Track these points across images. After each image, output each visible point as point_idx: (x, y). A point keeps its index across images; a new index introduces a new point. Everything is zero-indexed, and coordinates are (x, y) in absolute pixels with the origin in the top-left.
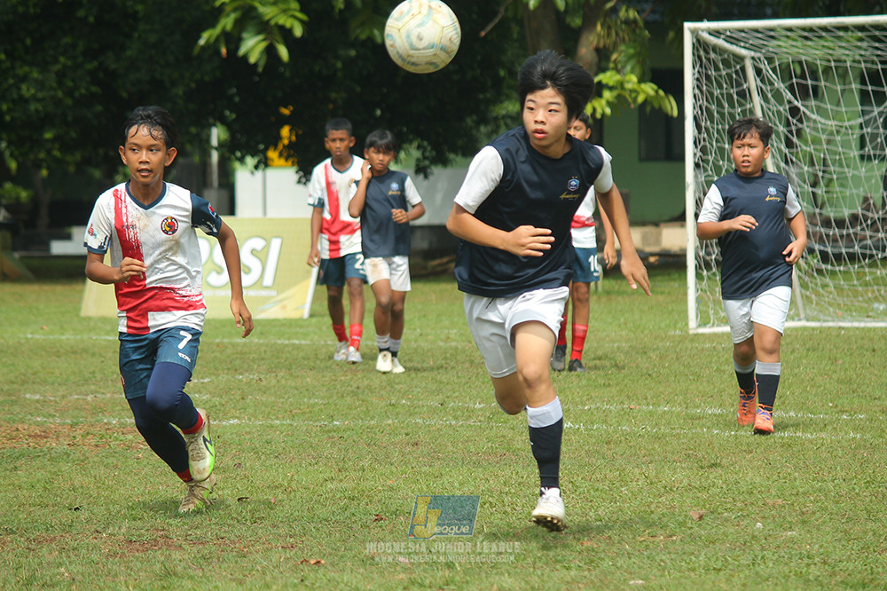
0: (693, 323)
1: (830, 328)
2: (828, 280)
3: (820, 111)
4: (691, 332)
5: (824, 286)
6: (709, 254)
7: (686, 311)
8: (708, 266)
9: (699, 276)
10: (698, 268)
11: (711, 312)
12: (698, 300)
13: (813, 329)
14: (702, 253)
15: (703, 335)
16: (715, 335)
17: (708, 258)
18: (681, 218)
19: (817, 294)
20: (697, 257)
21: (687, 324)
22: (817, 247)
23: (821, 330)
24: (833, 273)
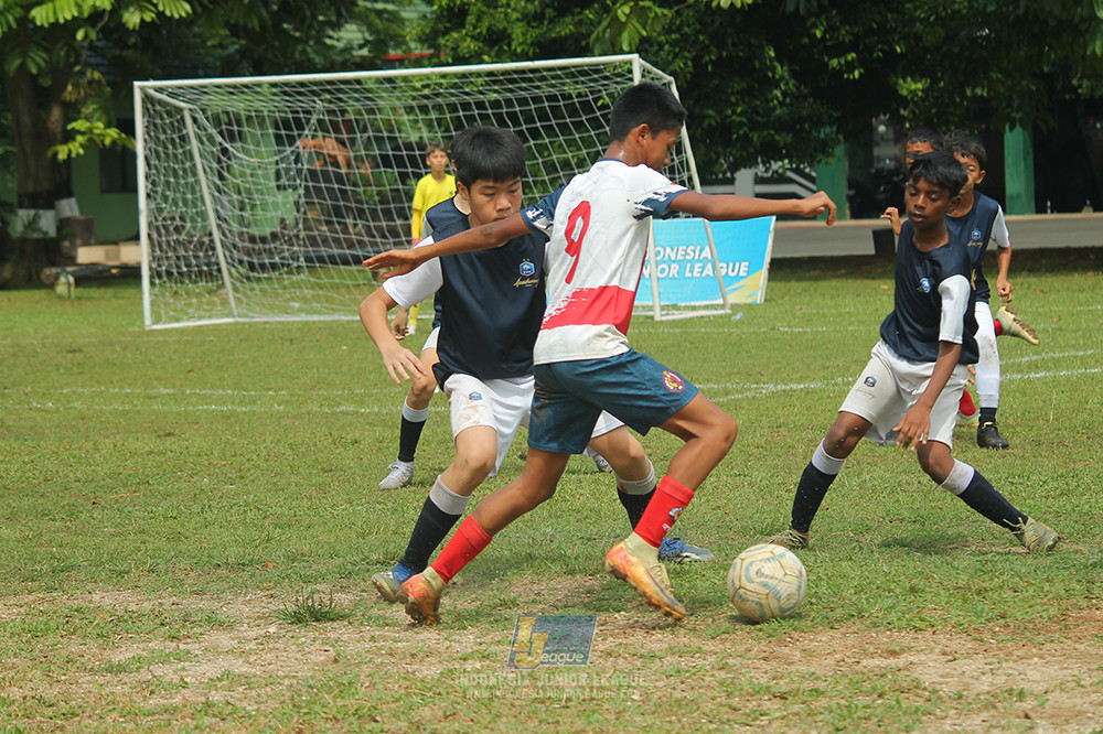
0: (148, 321)
1: (256, 323)
2: (255, 285)
3: (245, 151)
4: (147, 328)
5: (252, 289)
6: (159, 266)
7: (142, 312)
8: (159, 275)
9: (152, 284)
10: (152, 277)
11: (163, 312)
12: (153, 303)
13: (244, 324)
14: (154, 265)
15: (156, 330)
16: (167, 330)
17: (159, 269)
18: (136, 238)
19: (246, 296)
20: (151, 269)
21: (143, 322)
22: (246, 258)
23: (251, 324)
24: (259, 280)
